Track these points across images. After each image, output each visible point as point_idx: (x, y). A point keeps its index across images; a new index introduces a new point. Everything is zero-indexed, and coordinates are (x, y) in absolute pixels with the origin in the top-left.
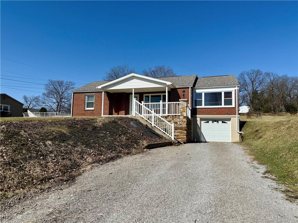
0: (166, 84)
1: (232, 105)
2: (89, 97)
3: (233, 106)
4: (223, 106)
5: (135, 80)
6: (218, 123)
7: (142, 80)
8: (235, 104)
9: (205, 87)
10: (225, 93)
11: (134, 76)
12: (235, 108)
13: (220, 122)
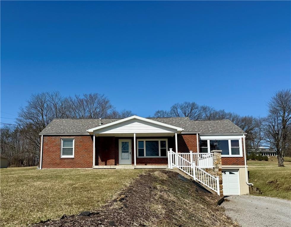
0: (177, 130)
1: (239, 154)
2: (65, 141)
3: (241, 155)
4: (230, 155)
5: (136, 124)
6: (225, 174)
7: (145, 124)
8: (243, 153)
9: (210, 134)
10: (232, 141)
11: (135, 119)
12: (243, 158)
13: (227, 173)
